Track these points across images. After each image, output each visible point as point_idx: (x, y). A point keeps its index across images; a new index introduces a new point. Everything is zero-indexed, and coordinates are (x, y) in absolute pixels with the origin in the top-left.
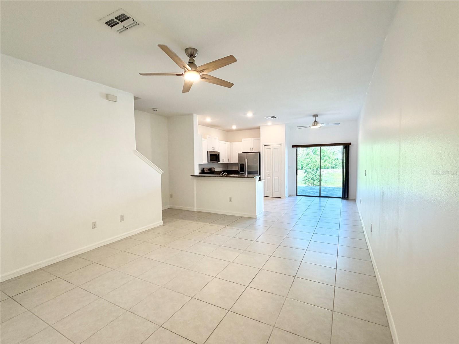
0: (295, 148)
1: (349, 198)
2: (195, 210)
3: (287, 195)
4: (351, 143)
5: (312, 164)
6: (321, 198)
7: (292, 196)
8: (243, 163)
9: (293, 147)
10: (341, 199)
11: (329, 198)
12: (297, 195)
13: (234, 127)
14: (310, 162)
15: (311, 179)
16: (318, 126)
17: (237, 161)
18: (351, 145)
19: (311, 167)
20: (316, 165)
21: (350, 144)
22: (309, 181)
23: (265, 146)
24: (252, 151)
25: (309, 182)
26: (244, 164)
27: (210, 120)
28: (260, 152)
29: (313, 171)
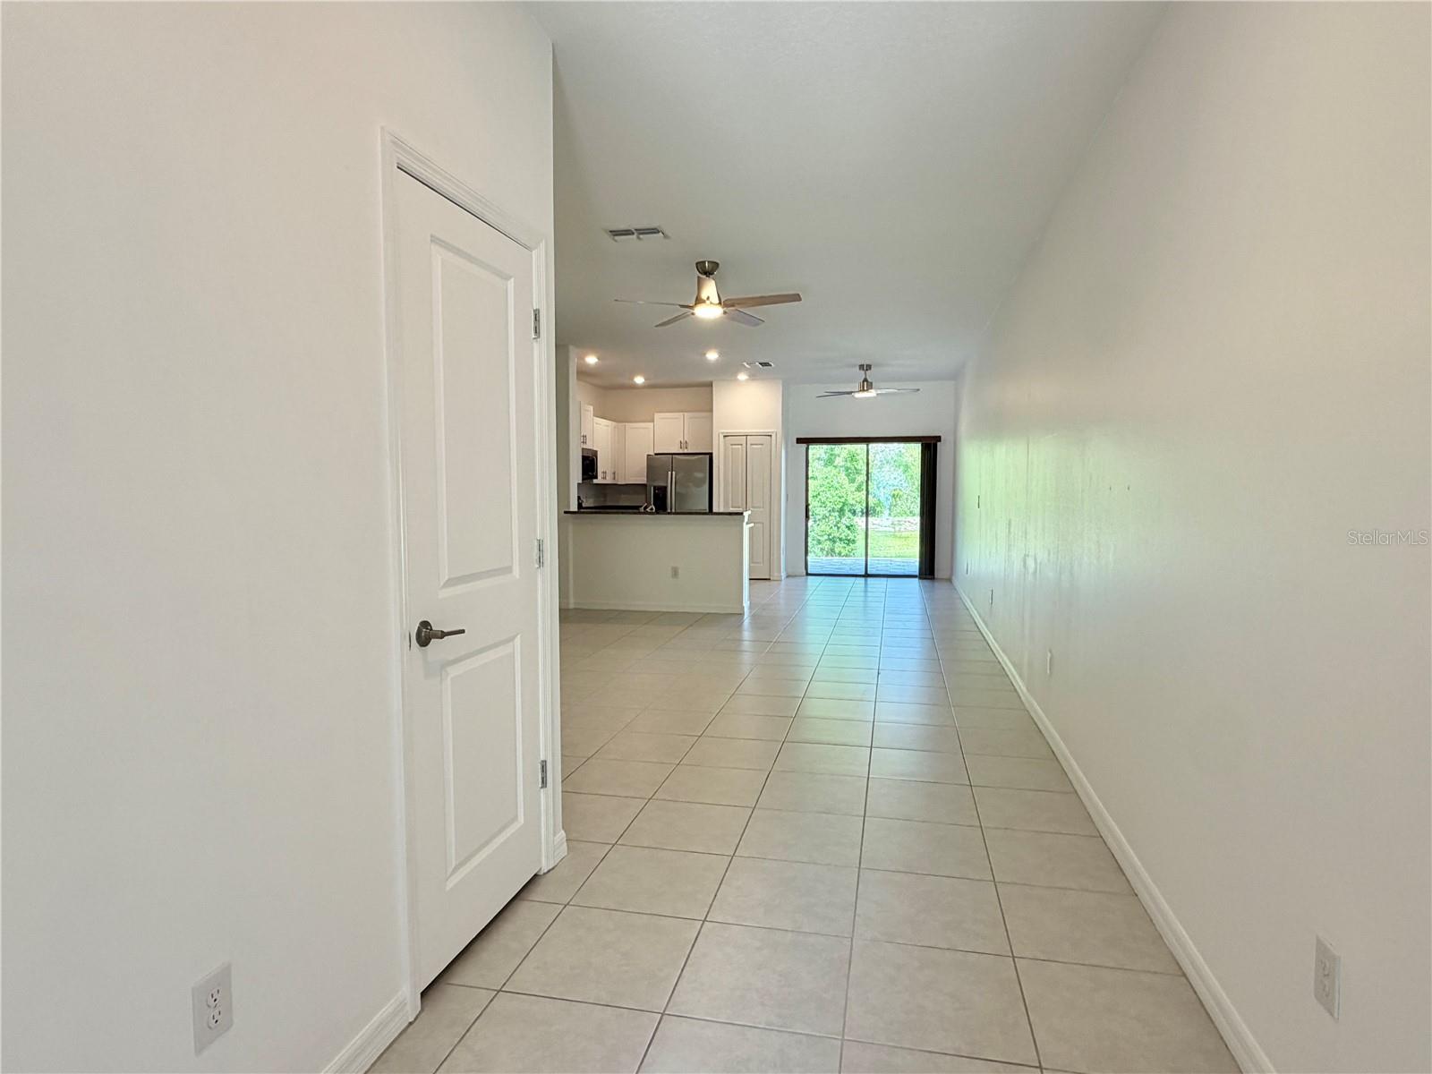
0: (804, 446)
1: (936, 576)
2: (571, 606)
3: (783, 575)
4: (940, 437)
5: (828, 495)
6: (869, 579)
7: (796, 576)
8: (662, 484)
9: (797, 443)
10: (916, 580)
11: (889, 579)
12: (808, 574)
13: (639, 380)
14: (823, 489)
15: (826, 537)
16: (872, 393)
17: (643, 480)
18: (940, 441)
19: (827, 503)
20: (840, 497)
21: (938, 439)
22: (820, 543)
23: (725, 436)
24: (686, 451)
25: (820, 546)
26: (666, 488)
27: (596, 360)
28: (711, 454)
29: (832, 514)
